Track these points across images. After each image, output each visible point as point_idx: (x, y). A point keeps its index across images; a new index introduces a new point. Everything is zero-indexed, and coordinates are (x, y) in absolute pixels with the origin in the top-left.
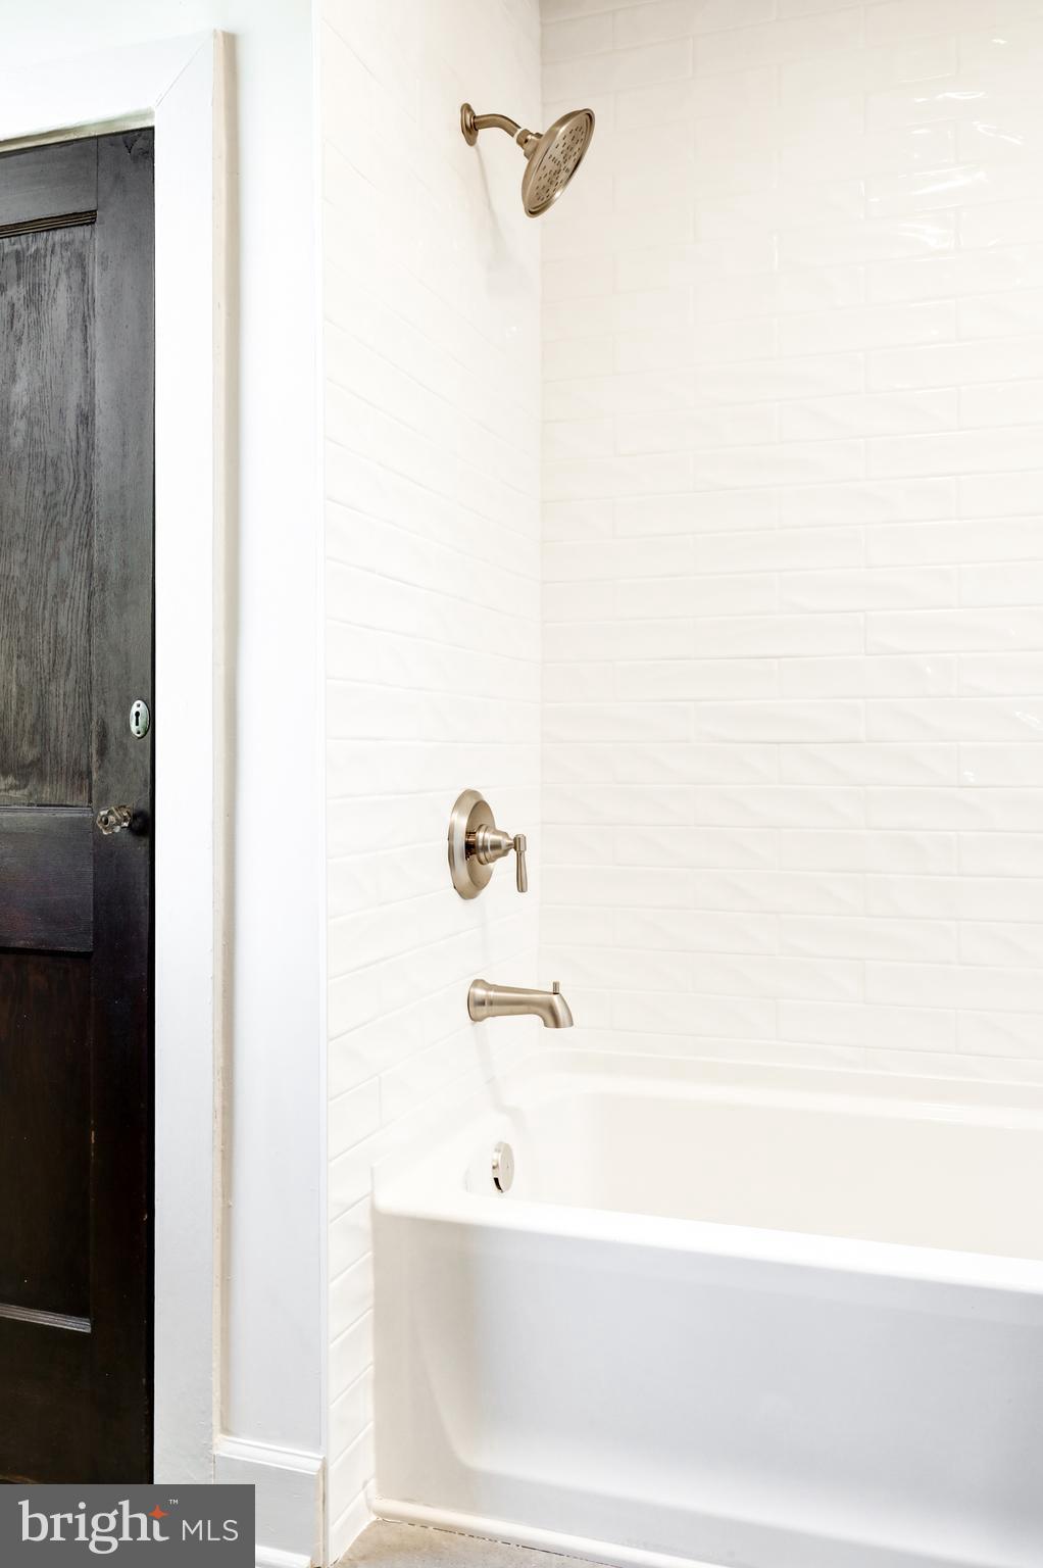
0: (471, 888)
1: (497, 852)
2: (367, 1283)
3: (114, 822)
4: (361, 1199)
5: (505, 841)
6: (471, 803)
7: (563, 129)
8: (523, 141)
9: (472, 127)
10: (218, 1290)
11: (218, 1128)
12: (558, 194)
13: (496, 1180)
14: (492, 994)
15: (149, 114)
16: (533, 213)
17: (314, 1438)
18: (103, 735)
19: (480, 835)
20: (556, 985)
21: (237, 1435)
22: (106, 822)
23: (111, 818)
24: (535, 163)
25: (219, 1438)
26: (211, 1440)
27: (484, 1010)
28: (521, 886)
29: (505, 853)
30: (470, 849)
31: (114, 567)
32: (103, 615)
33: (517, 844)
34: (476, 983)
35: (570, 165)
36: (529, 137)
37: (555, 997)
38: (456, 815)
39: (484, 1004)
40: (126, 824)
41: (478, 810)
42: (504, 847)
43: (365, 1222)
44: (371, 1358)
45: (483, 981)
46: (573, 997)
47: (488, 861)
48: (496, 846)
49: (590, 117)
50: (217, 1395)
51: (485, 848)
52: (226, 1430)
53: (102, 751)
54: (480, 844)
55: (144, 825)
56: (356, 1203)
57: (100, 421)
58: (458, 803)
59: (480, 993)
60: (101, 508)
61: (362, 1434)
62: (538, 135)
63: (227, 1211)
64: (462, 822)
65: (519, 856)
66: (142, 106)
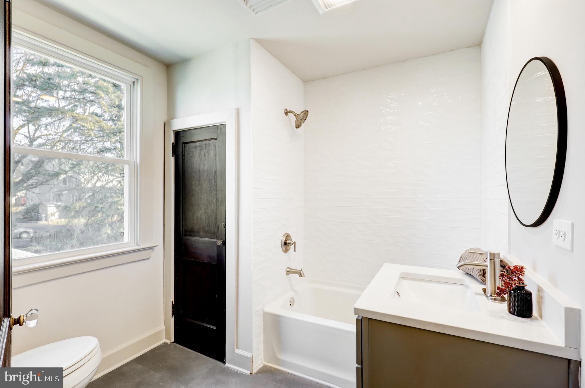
0: (286, 251)
1: (291, 244)
2: (262, 324)
3: (220, 242)
4: (260, 309)
5: (292, 243)
6: (286, 235)
7: (302, 114)
8: (295, 115)
9: (287, 113)
10: (236, 324)
11: (236, 296)
12: (302, 124)
13: (290, 304)
14: (290, 270)
15: (225, 122)
16: (297, 128)
17: (251, 351)
18: (218, 227)
19: (288, 241)
20: (301, 269)
21: (239, 349)
22: (218, 243)
23: (219, 242)
24: (297, 119)
25: (236, 349)
26: (234, 349)
27: (288, 273)
28: (295, 251)
29: (292, 245)
30: (285, 244)
31: (220, 198)
32: (218, 207)
33: (294, 243)
34: (288, 268)
35: (305, 119)
36: (296, 115)
37: (301, 271)
38: (283, 238)
39: (288, 272)
40: (222, 243)
41: (288, 236)
42: (292, 244)
43: (262, 313)
44: (263, 337)
45: (289, 268)
46: (304, 271)
47: (289, 246)
48: (290, 243)
49: (308, 111)
50: (235, 342)
51: (288, 244)
52: (237, 348)
53: (218, 230)
54: (287, 243)
55: (224, 243)
56: (259, 310)
57: (218, 173)
58: (284, 236)
59: (288, 270)
60: (218, 188)
61: (261, 351)
62: (298, 114)
63: (237, 310)
64: (284, 239)
65: (295, 245)
66: (224, 121)
